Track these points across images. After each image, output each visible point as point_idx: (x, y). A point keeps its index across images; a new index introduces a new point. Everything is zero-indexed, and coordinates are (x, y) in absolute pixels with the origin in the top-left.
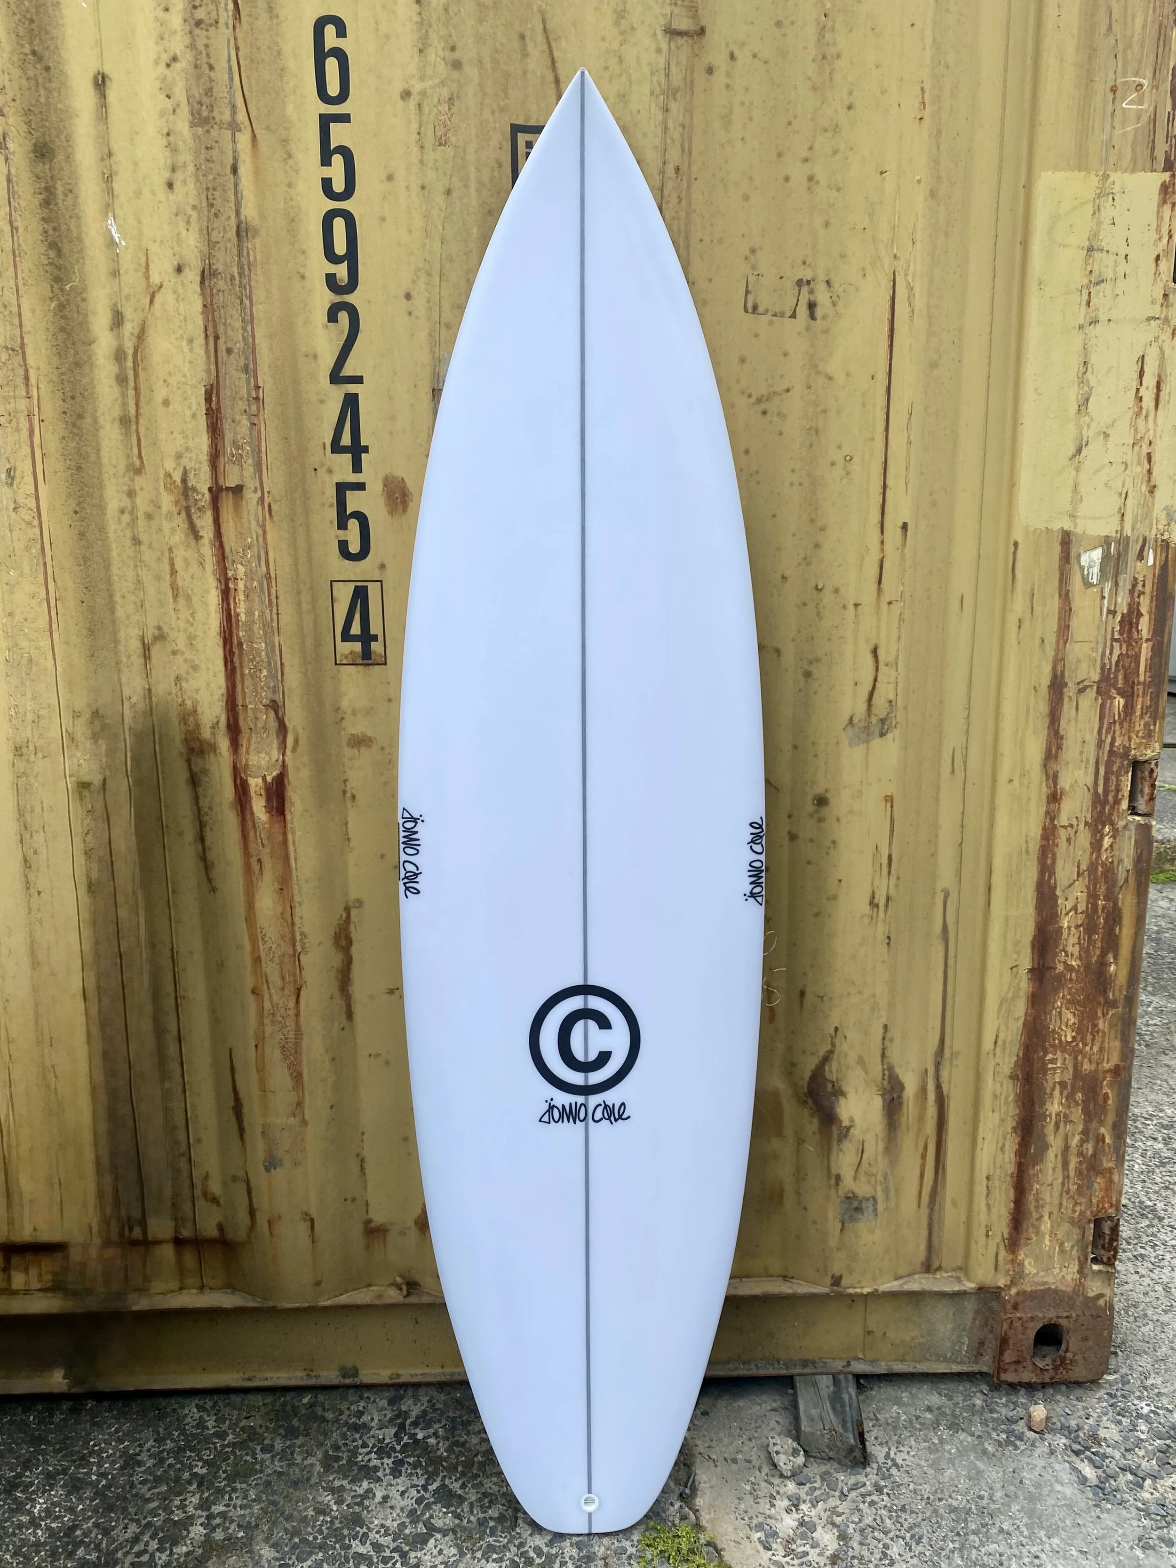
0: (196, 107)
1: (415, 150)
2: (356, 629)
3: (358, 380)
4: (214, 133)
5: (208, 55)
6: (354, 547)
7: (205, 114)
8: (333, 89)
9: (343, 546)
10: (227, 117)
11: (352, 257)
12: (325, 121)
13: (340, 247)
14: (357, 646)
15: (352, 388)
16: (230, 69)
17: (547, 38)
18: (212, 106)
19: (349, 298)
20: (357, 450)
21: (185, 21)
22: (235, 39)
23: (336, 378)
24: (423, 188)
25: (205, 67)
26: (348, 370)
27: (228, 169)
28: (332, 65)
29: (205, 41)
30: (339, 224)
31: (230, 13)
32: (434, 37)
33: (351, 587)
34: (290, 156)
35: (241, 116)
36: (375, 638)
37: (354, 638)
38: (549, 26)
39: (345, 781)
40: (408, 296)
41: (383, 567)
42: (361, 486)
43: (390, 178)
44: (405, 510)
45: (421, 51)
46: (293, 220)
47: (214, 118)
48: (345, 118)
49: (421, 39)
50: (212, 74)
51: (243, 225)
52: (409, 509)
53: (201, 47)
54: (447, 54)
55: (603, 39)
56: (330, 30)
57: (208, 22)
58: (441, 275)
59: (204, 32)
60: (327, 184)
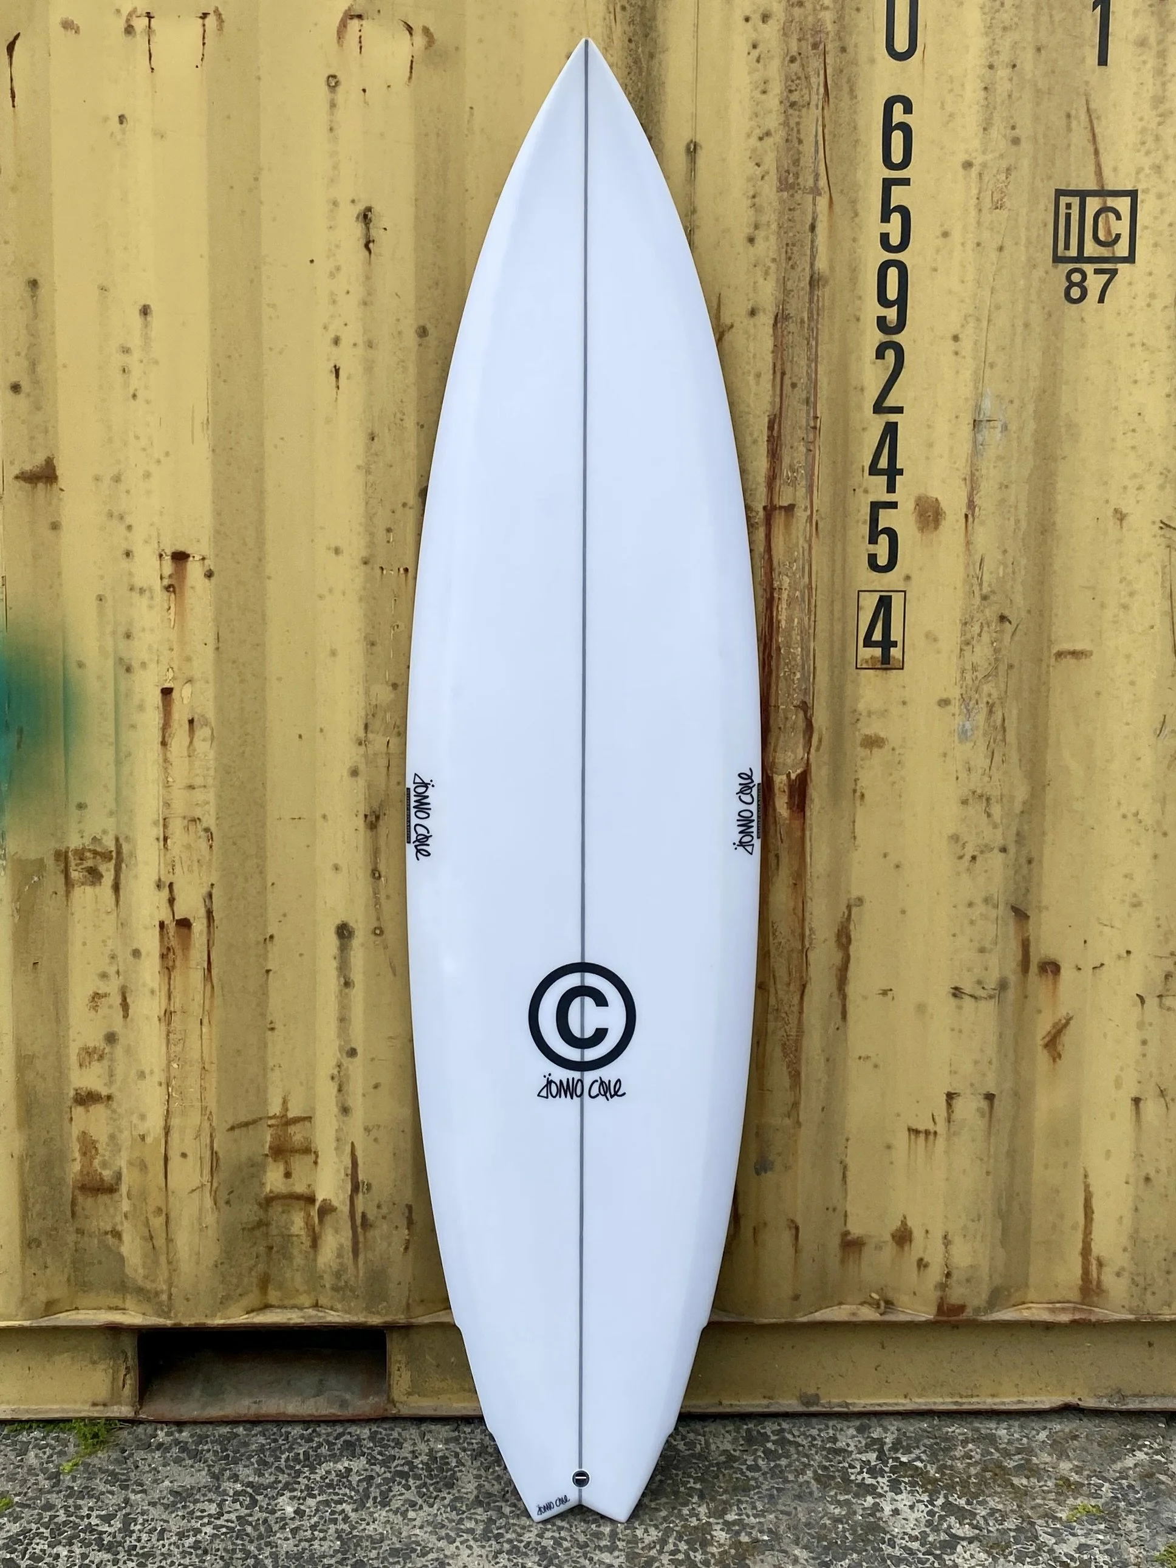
0: (785, 175)
1: (973, 213)
2: (877, 636)
3: (899, 410)
4: (798, 197)
5: (798, 132)
6: (882, 561)
7: (791, 181)
8: (897, 157)
9: (872, 558)
10: (810, 183)
11: (902, 302)
12: (888, 184)
13: (892, 293)
14: (877, 652)
15: (893, 418)
16: (817, 142)
17: (1090, 116)
18: (797, 173)
19: (896, 338)
20: (893, 473)
21: (781, 102)
22: (823, 118)
23: (879, 408)
24: (978, 244)
25: (795, 142)
26: (890, 402)
27: (807, 227)
28: (897, 137)
29: (797, 120)
30: (893, 273)
31: (821, 97)
32: (996, 116)
33: (876, 597)
34: (856, 215)
35: (823, 182)
36: (895, 644)
37: (876, 644)
38: (1093, 106)
39: (856, 780)
40: (956, 338)
41: (908, 578)
42: (893, 505)
43: (945, 234)
44: (936, 528)
45: (985, 129)
46: (855, 270)
47: (798, 184)
48: (906, 182)
49: (986, 119)
50: (801, 148)
51: (816, 276)
52: (941, 527)
53: (792, 124)
54: (1008, 132)
55: (1141, 119)
56: (898, 108)
57: (801, 104)
58: (989, 321)
59: (797, 113)
60: (885, 238)
